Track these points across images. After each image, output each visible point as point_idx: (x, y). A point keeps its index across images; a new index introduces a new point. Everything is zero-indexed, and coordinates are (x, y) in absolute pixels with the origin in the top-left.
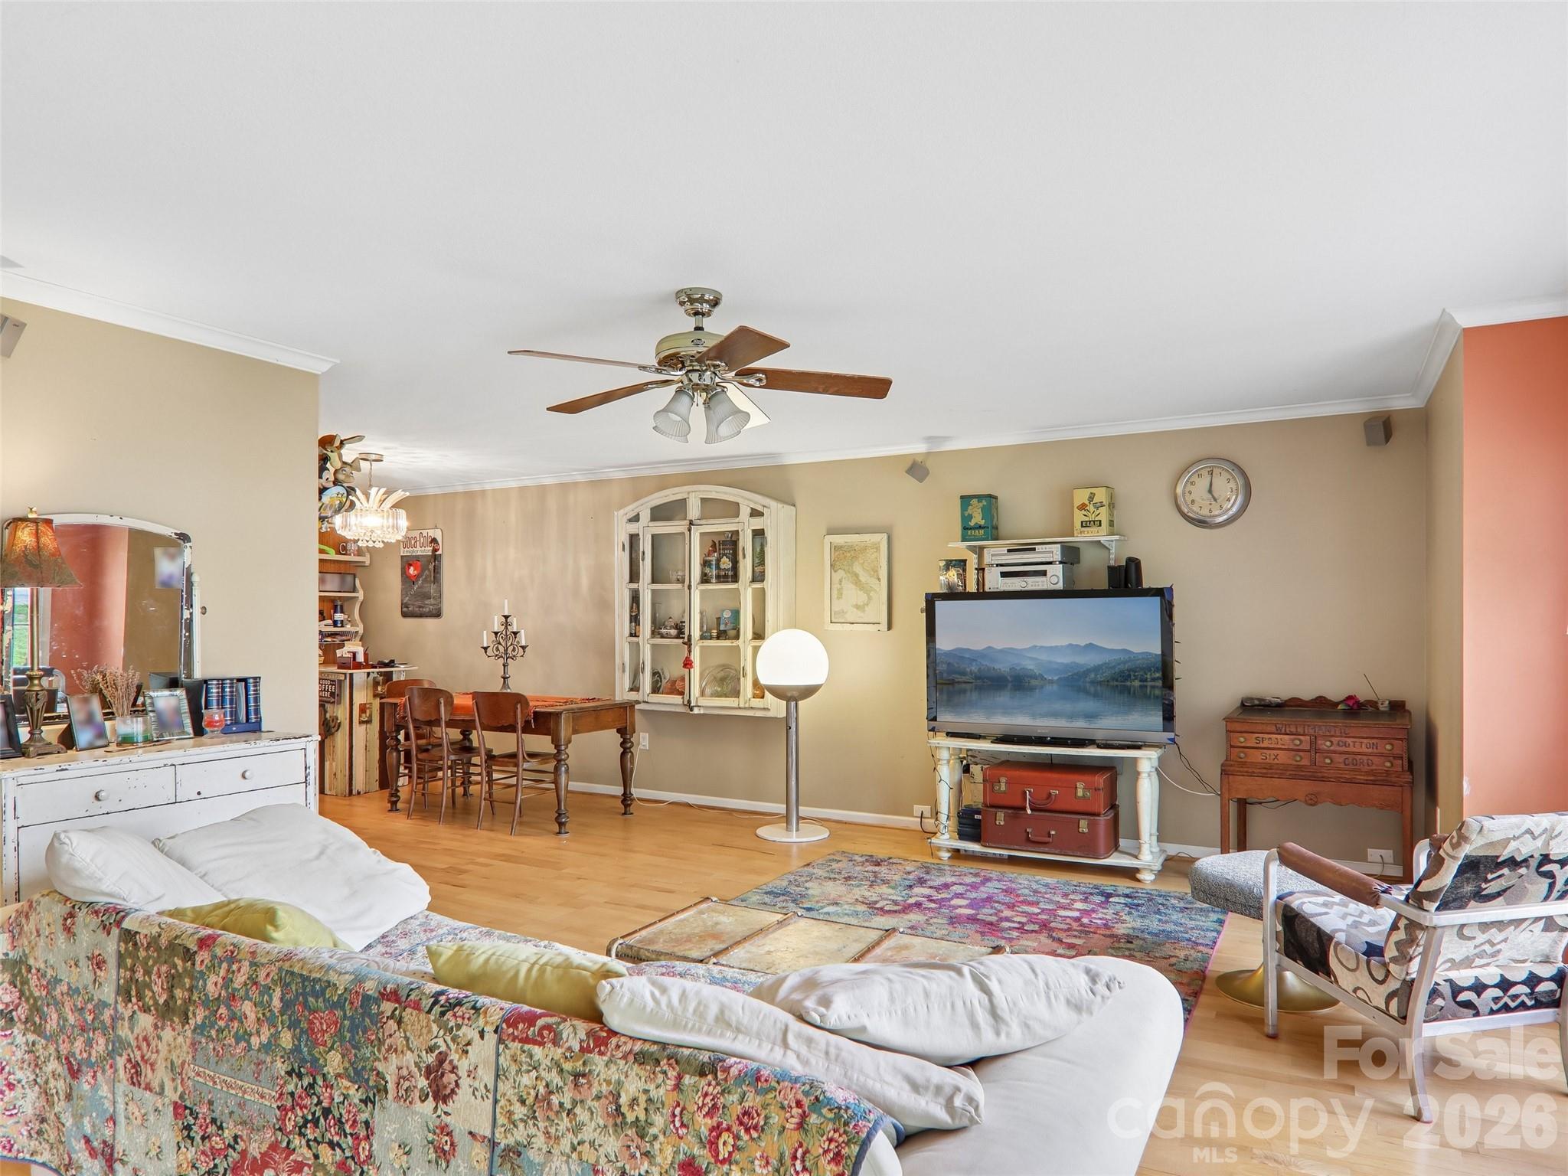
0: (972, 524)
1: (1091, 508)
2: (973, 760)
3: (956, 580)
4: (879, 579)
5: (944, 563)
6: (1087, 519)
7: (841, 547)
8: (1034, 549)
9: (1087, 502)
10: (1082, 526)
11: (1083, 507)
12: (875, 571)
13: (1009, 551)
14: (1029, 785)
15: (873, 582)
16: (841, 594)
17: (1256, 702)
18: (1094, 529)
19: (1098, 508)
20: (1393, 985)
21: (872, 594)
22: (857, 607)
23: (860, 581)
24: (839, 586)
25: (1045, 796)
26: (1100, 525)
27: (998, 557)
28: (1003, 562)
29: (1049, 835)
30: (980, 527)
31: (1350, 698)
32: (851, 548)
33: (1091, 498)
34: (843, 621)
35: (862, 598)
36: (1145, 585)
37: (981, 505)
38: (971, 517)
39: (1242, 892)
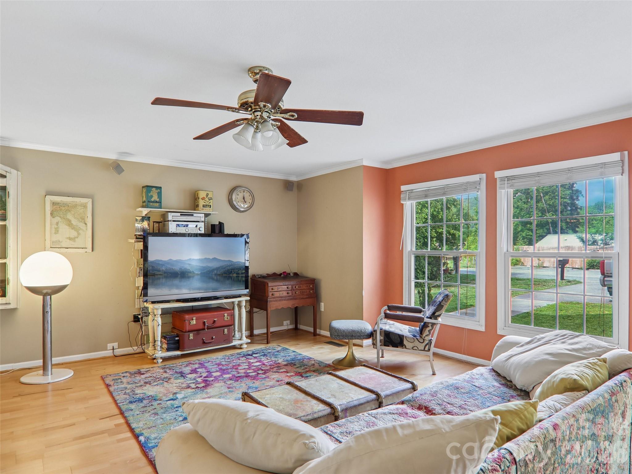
0: (153, 200)
1: (207, 199)
2: (145, 314)
3: (147, 227)
4: (86, 224)
5: (141, 218)
6: (205, 204)
7: (58, 203)
8: (193, 215)
9: (205, 197)
10: (203, 207)
11: (203, 199)
12: (83, 220)
13: (181, 215)
14: (205, 319)
15: (82, 225)
16: (58, 231)
17: (260, 276)
18: (208, 208)
19: (210, 200)
20: (426, 342)
21: (81, 232)
22: (70, 239)
23: (72, 224)
24: (56, 226)
25: (212, 322)
26: (210, 207)
27: (175, 217)
28: (176, 220)
29: (212, 338)
30: (156, 202)
31: (284, 272)
32: (65, 205)
33: (207, 195)
34: (59, 247)
35: (73, 234)
36: (225, 233)
37: (157, 191)
38: (152, 196)
39: (358, 332)
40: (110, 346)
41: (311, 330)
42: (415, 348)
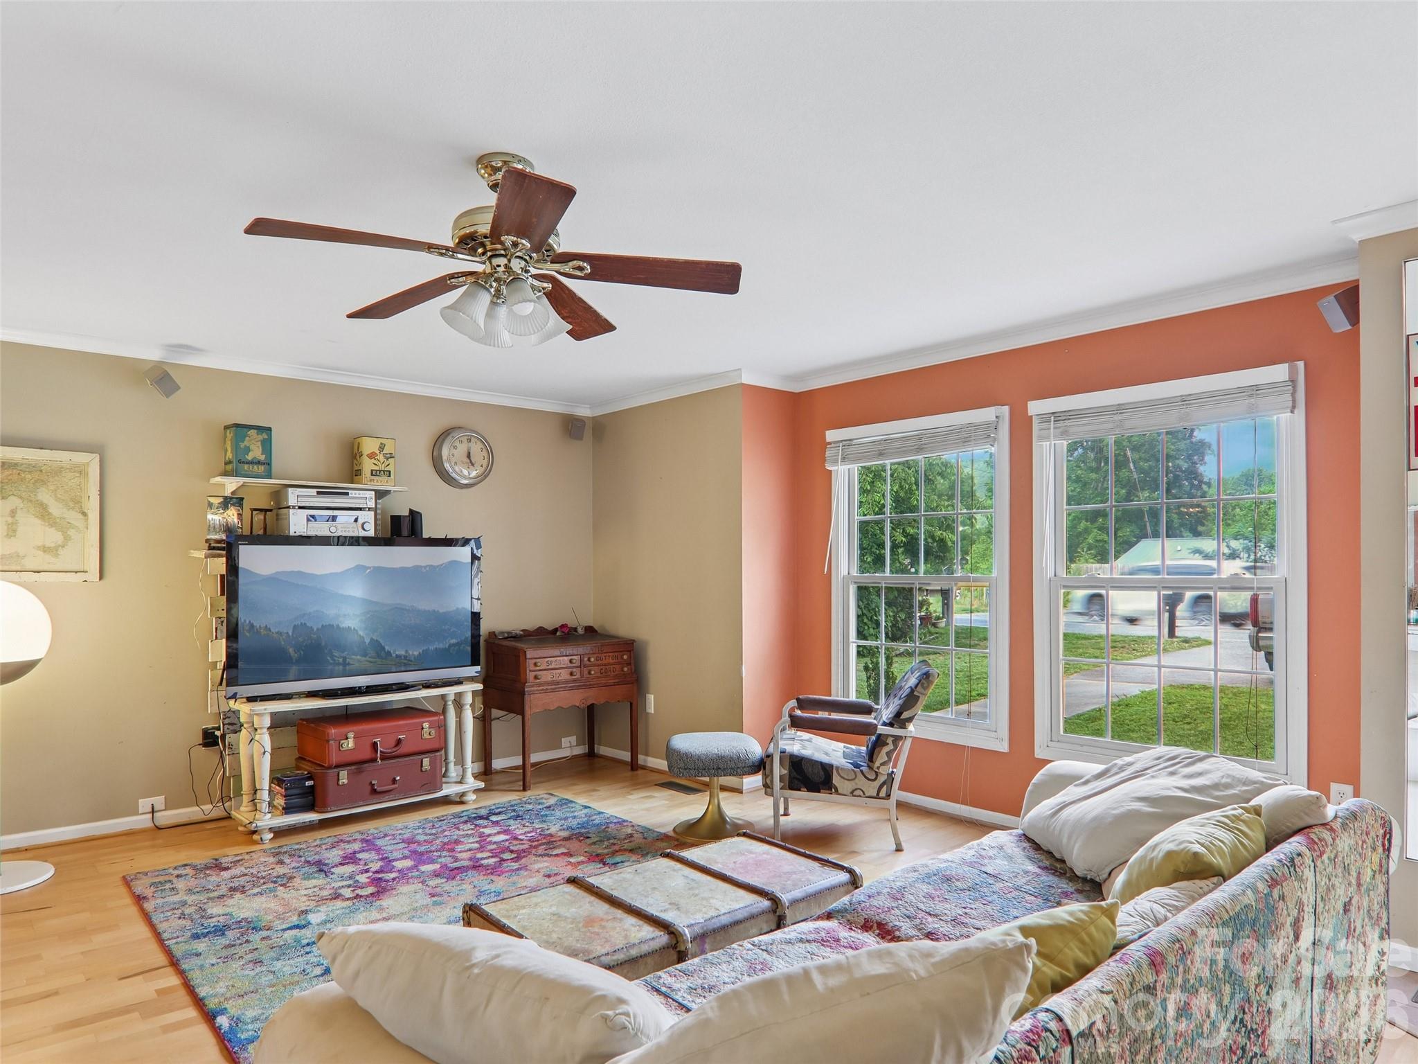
0: (250, 457)
1: (381, 458)
2: (231, 728)
3: (236, 520)
4: (84, 514)
5: (221, 500)
6: (377, 468)
7: (16, 464)
8: (347, 494)
9: (377, 452)
10: (372, 475)
11: (372, 456)
12: (77, 504)
13: (318, 493)
14: (376, 735)
15: (73, 516)
16: (15, 531)
17: (506, 635)
18: (384, 478)
19: (387, 459)
20: (882, 779)
21: (71, 532)
22: (45, 549)
23: (50, 514)
24: (10, 520)
25: (393, 743)
26: (390, 476)
27: (304, 499)
28: (307, 504)
29: (394, 781)
30: (259, 463)
31: (563, 626)
32: (34, 468)
33: (382, 447)
34: (19, 568)
35: (54, 537)
36: (425, 536)
37: (260, 437)
38: (248, 450)
39: (731, 759)
40: (144, 804)
41: (626, 756)
42: (857, 793)
